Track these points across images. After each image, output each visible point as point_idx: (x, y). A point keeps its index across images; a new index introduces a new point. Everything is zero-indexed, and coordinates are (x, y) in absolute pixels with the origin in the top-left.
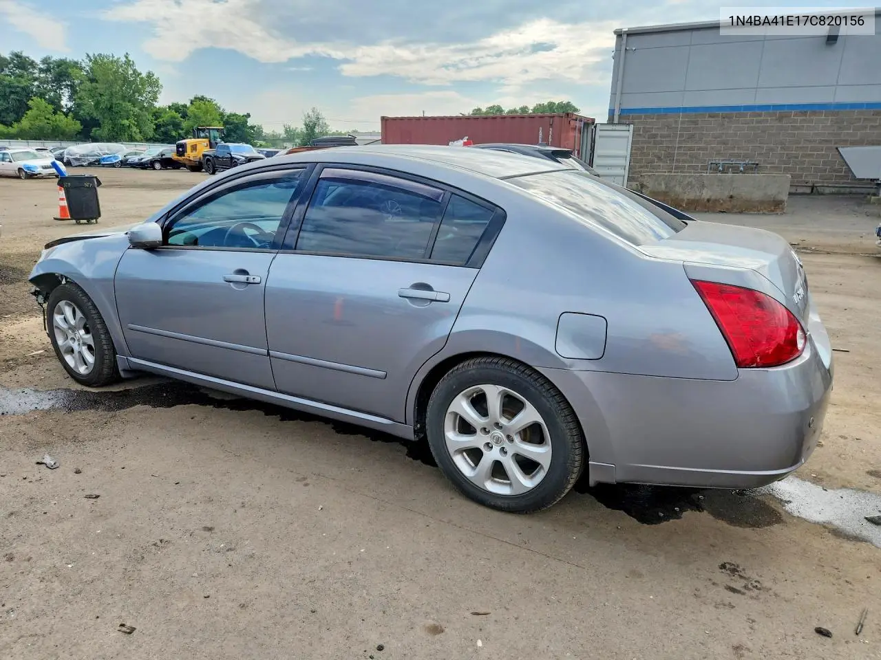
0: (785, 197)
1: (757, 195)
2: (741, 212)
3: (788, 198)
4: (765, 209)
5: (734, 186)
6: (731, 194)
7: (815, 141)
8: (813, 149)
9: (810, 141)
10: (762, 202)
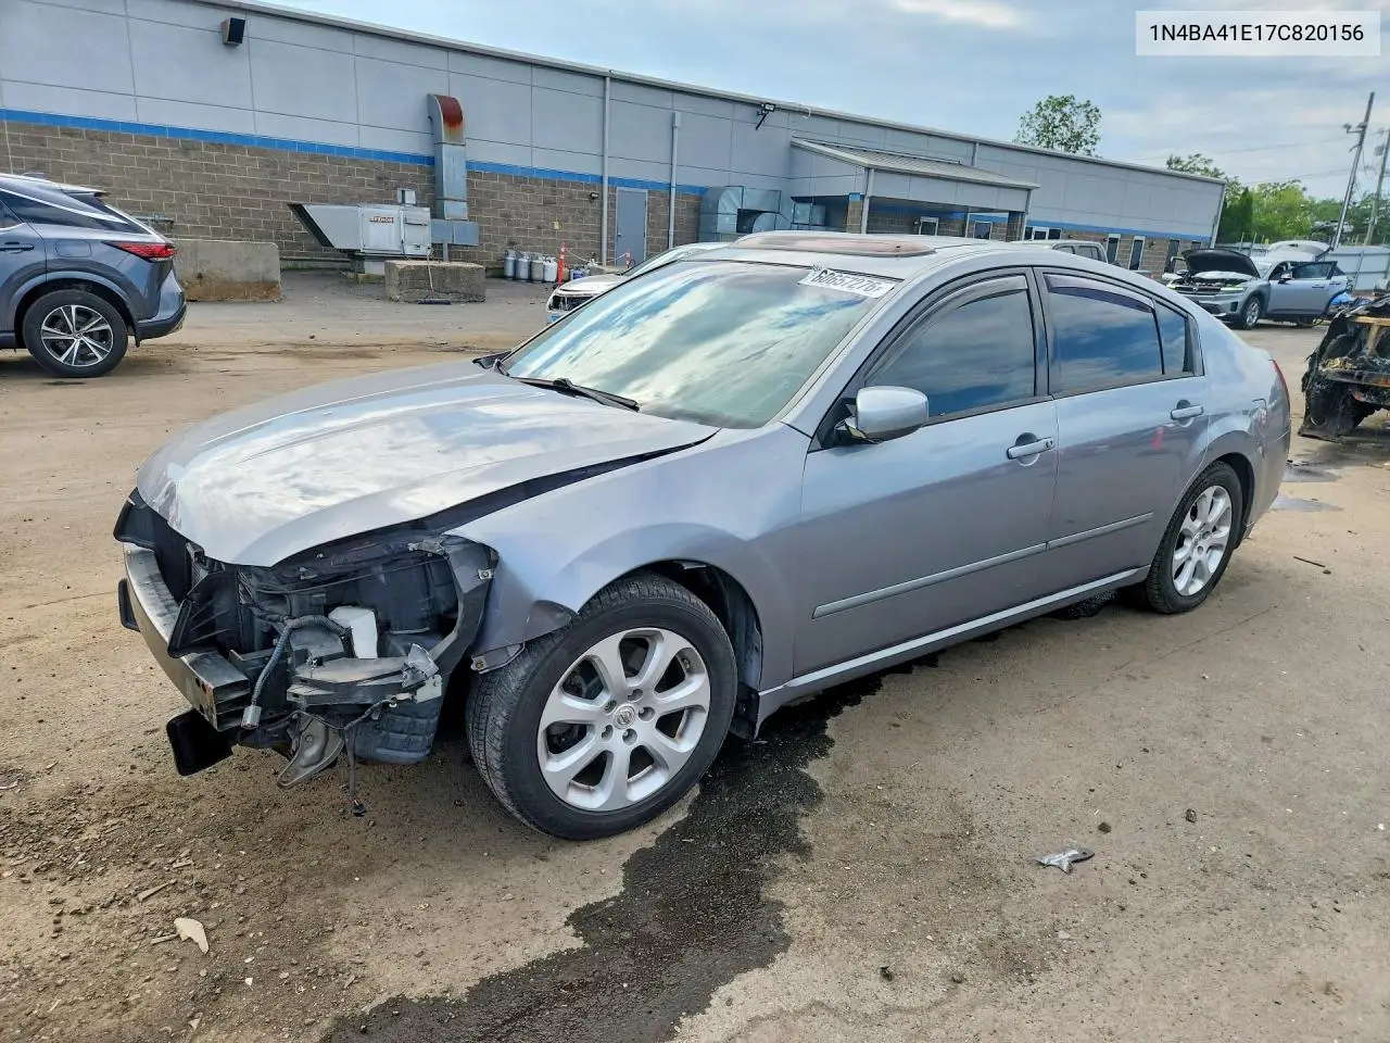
0: (276, 276)
1: (238, 274)
2: (221, 301)
3: (282, 277)
4: (254, 294)
5: (200, 258)
6: (199, 271)
7: (245, 191)
8: (247, 203)
9: (238, 191)
10: (248, 284)
